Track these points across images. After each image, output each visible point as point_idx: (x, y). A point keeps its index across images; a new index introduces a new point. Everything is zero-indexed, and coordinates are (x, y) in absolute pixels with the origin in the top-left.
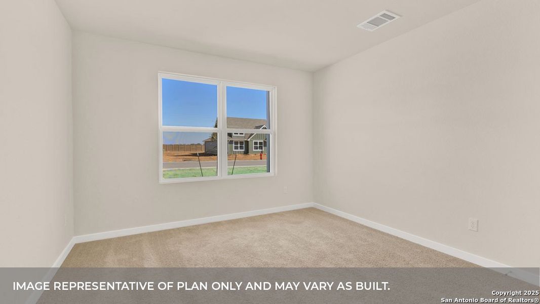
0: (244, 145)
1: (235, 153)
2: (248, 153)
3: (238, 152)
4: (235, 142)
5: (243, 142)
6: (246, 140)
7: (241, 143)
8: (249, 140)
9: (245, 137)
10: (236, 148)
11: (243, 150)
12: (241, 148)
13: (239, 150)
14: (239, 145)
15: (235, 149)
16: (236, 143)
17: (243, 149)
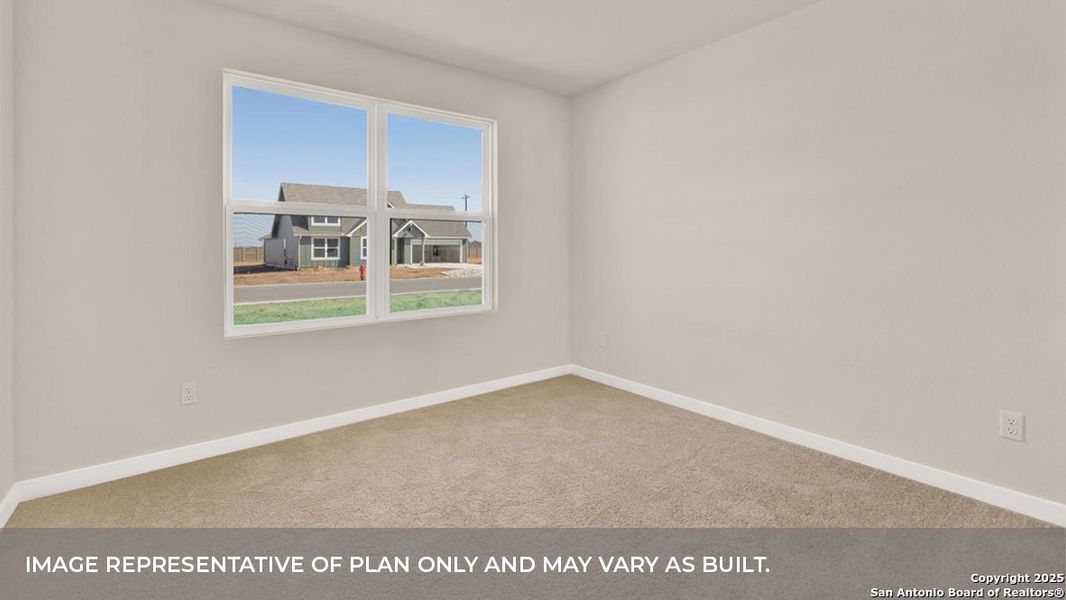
0: (338, 248)
1: (315, 265)
2: (349, 264)
3: (324, 261)
4: (315, 240)
5: (336, 240)
6: (343, 234)
7: (332, 242)
8: (350, 235)
9: (341, 229)
10: (319, 253)
11: (337, 258)
12: (332, 252)
13: (326, 258)
14: (326, 247)
15: (316, 256)
16: (319, 242)
17: (336, 256)
